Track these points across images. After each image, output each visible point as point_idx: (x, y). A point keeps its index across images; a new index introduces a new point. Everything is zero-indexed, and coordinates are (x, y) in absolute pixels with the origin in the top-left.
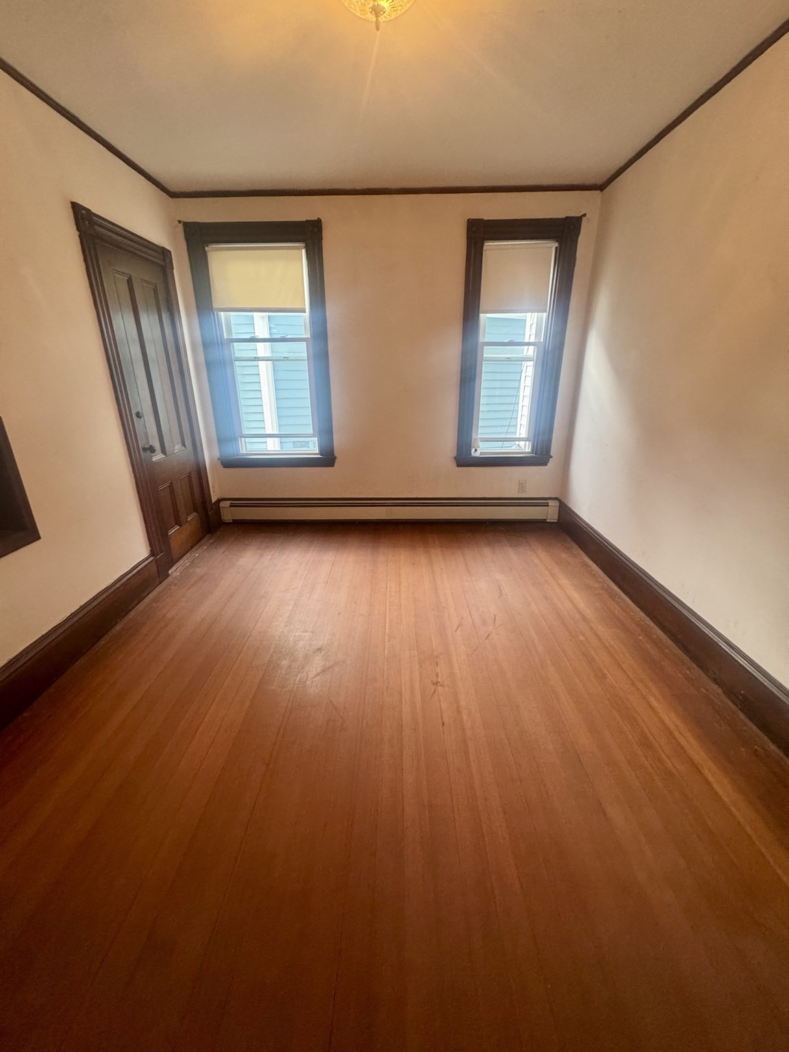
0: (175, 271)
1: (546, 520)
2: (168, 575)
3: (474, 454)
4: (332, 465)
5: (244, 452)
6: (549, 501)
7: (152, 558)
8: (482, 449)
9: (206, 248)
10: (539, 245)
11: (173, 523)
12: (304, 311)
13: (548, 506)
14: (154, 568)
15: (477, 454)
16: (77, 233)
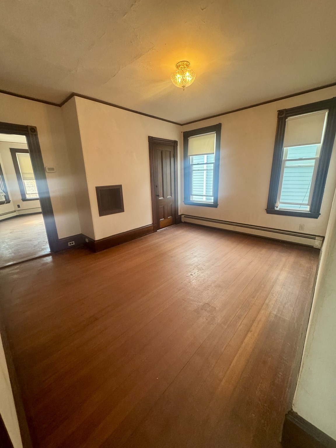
0: (178, 146)
1: (313, 246)
2: (157, 231)
3: (276, 209)
4: (216, 207)
5: (192, 200)
6: (317, 237)
7: (152, 225)
8: (280, 206)
9: (188, 138)
10: (320, 113)
11: (162, 217)
12: (214, 154)
13: (315, 239)
14: (152, 228)
15: (278, 209)
16: (148, 143)
